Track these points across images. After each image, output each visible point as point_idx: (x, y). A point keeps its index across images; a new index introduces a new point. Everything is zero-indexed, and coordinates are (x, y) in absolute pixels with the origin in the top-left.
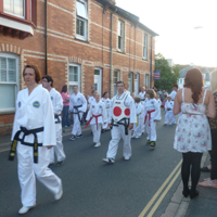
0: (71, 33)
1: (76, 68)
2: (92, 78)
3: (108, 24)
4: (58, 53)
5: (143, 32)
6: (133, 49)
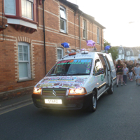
0: (58, 29)
1: (61, 50)
3: (77, 22)
4: (51, 42)
5: (97, 26)
6: (92, 37)
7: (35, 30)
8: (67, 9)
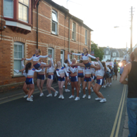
0: (49, 30)
1: (51, 50)
2: (60, 56)
3: (67, 25)
4: (43, 42)
6: (80, 39)
7: (30, 32)
8: (59, 12)
